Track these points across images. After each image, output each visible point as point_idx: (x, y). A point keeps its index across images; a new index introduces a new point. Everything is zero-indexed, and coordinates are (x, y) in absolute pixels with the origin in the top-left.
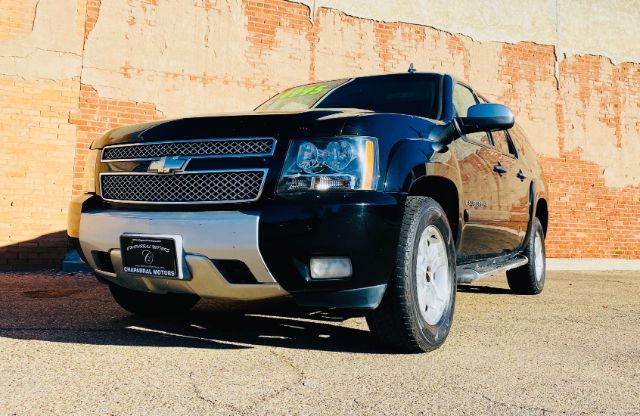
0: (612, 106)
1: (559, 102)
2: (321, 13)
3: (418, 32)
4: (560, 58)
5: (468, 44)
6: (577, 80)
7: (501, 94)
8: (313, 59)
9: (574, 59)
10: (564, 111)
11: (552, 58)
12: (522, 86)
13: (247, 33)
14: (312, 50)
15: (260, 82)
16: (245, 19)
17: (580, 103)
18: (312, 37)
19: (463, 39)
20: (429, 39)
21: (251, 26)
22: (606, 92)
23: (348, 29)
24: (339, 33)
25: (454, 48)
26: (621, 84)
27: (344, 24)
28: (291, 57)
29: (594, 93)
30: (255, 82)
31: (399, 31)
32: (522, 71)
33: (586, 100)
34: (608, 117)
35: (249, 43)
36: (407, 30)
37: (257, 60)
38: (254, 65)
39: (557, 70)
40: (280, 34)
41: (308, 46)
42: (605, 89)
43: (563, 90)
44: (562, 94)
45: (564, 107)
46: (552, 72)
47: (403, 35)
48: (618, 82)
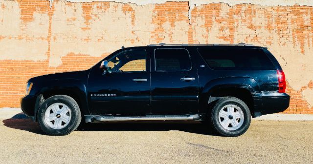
0: (228, 29)
1: (191, 31)
2: (55, 3)
3: (106, 5)
4: (193, 7)
5: (134, 7)
6: (204, 18)
7: (153, 31)
8: (50, 24)
9: (202, 7)
10: (194, 35)
11: (187, 8)
12: (167, 25)
13: (20, 16)
14: (51, 19)
15: (25, 37)
16: (20, 10)
17: (205, 30)
18: (50, 14)
19: (131, 5)
20: (111, 7)
21: (22, 13)
22: (224, 22)
23: (69, 8)
24: (64, 10)
25: (126, 10)
26: (235, 16)
27: (67, 6)
28: (40, 24)
29: (215, 24)
30: (23, 37)
31: (96, 5)
32: (167, 17)
33: (209, 28)
34: (225, 36)
35: (21, 20)
36: (100, 5)
37: (24, 27)
38: (23, 30)
39: (190, 14)
40: (35, 15)
41: (48, 18)
42: (224, 21)
43: (193, 24)
44: (193, 26)
45: (194, 33)
46: (187, 15)
47: (98, 7)
48: (234, 15)
